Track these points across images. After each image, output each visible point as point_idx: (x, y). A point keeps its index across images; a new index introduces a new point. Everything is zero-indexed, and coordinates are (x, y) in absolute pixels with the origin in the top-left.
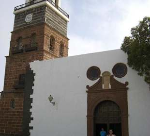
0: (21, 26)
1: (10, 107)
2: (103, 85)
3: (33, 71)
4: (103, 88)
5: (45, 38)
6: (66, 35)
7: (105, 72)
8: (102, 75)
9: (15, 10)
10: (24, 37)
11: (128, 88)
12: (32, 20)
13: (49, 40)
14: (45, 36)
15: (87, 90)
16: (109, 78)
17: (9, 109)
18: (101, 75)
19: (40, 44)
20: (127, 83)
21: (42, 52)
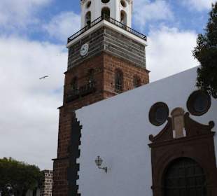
0: (75, 63)
1: (64, 180)
2: (174, 132)
3: (79, 122)
4: (174, 136)
5: (105, 73)
6: (145, 65)
7: (176, 110)
8: (172, 114)
9: (68, 42)
10: (79, 76)
11: (214, 133)
12: (89, 51)
13: (113, 76)
14: (106, 70)
15: (151, 142)
16: (181, 118)
17: (63, 182)
18: (170, 116)
19: (99, 83)
20: (212, 124)
21: (101, 94)
